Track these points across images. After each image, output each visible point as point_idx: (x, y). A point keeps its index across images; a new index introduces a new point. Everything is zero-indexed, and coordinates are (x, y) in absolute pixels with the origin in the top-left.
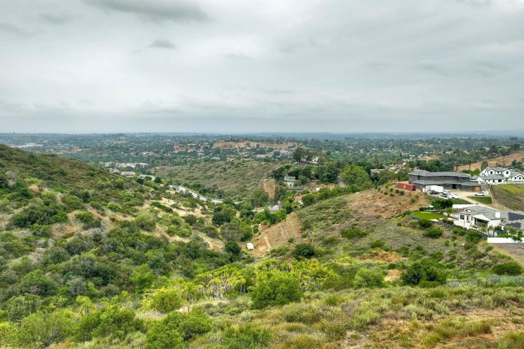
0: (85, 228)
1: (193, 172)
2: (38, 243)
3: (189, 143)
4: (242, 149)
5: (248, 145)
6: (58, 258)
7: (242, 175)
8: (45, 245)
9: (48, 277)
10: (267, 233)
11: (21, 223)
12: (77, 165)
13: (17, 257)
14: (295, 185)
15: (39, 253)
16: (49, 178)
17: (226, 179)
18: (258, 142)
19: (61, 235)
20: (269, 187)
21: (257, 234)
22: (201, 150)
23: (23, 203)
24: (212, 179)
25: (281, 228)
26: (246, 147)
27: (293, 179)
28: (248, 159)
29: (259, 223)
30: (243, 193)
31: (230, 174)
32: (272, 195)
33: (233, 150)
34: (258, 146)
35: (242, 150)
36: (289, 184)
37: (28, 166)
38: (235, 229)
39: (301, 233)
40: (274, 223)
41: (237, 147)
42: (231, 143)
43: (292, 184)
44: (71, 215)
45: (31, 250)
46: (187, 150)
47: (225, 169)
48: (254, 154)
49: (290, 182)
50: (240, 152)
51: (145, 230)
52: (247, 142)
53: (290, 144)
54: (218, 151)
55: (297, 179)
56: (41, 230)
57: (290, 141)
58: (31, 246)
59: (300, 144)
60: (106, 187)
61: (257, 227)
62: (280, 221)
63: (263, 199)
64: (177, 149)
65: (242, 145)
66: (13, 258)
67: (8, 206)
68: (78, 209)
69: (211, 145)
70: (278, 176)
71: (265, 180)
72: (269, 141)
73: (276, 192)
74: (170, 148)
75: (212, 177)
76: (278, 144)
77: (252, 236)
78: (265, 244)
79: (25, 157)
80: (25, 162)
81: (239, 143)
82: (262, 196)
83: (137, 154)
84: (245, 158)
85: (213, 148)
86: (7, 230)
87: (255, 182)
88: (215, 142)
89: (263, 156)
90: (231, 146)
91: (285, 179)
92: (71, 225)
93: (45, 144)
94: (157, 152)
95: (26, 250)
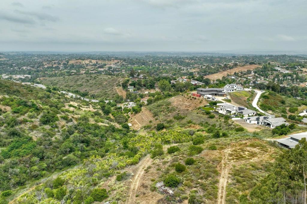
3: (53, 61)
4: (87, 64)
5: (91, 62)
7: (100, 84)
14: (134, 91)
18: (96, 59)
20: (121, 92)
22: (62, 65)
24: (83, 87)
25: (142, 116)
26: (89, 63)
27: (132, 87)
33: (82, 65)
34: (97, 62)
36: (130, 90)
39: (154, 118)
41: (84, 63)
42: (80, 61)
46: (53, 65)
48: (97, 68)
50: (86, 66)
52: (90, 60)
53: (116, 61)
54: (72, 66)
61: (129, 115)
64: (46, 65)
65: (87, 62)
69: (68, 62)
70: (124, 86)
71: (116, 88)
72: (103, 58)
73: (127, 95)
74: (41, 64)
75: (82, 85)
76: (108, 61)
77: (127, 119)
81: (85, 61)
82: (119, 97)
85: (69, 64)
87: (110, 89)
88: (70, 60)
90: (80, 63)
91: (128, 87)
94: (33, 67)
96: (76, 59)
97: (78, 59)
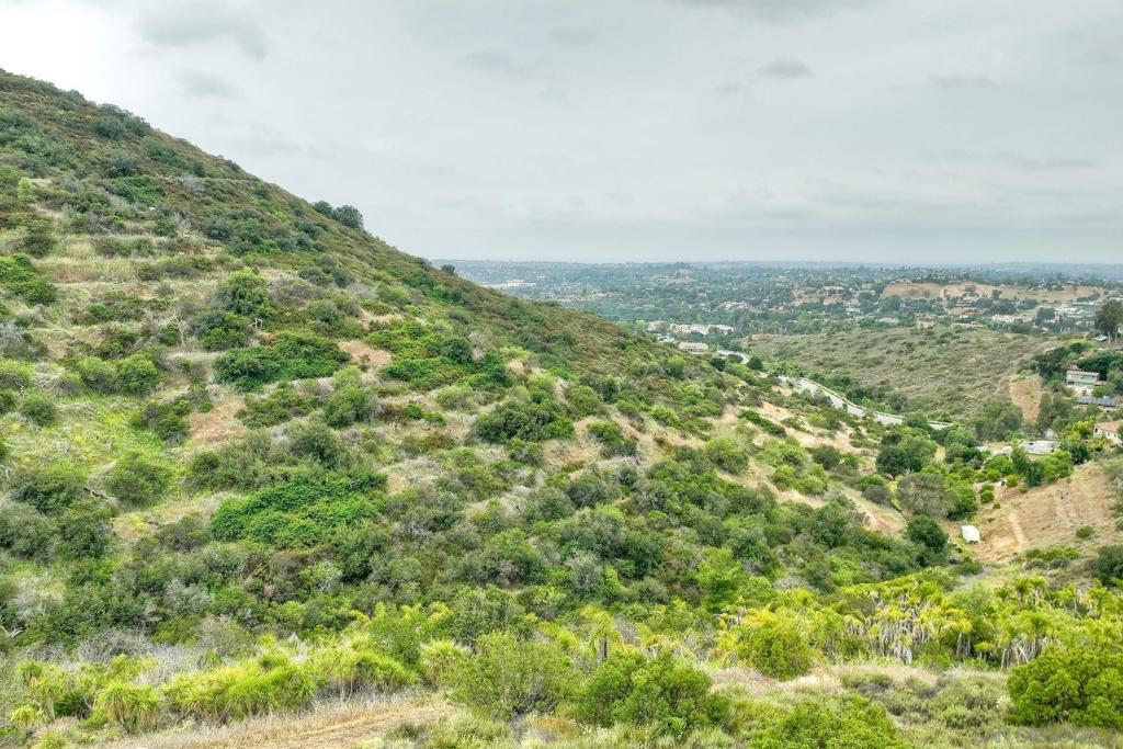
0: (606, 455)
1: (833, 350)
2: (519, 476)
3: (828, 284)
4: (955, 300)
5: (971, 291)
6: (552, 511)
7: (953, 362)
8: (530, 482)
9: (532, 546)
10: (1016, 506)
11: (490, 433)
12: (596, 326)
13: (480, 498)
14: (1098, 395)
15: (518, 495)
16: (544, 349)
17: (911, 370)
18: (997, 284)
19: (561, 464)
20: (1025, 394)
21: (990, 506)
22: (855, 301)
23: (496, 395)
24: (880, 368)
25: (1057, 499)
26: (965, 295)
27: (1092, 378)
28: (968, 325)
29: (995, 481)
30: (956, 405)
31: (923, 359)
32: (1031, 415)
33: (932, 302)
34: (996, 294)
35: (953, 302)
36: (1078, 390)
37: (510, 323)
38: (932, 489)
39: (1115, 516)
40: (1036, 485)
41: (942, 296)
42: (928, 286)
43: (1089, 391)
44: (581, 426)
45: (505, 489)
46: (822, 300)
47: (910, 345)
48: (985, 314)
49: (1082, 386)
50: (950, 307)
51: (725, 469)
52: (969, 284)
53: (1083, 292)
54: (894, 305)
55: (1103, 377)
56: (525, 451)
57: (1083, 284)
58: (505, 480)
59: (1111, 293)
60: (649, 373)
61: (991, 488)
62: (1052, 481)
63: (1006, 423)
64: (800, 297)
65: (955, 291)
66: (473, 499)
67: (469, 400)
68: (594, 414)
69: (880, 290)
70: (1050, 368)
71: (1014, 376)
72: (1028, 282)
73: (1044, 408)
74: (784, 295)
75: (879, 363)
76: (1051, 290)
77: (975, 509)
78: (1011, 533)
79: (505, 306)
80: (503, 315)
81: (947, 287)
82: (1004, 414)
83: (713, 307)
84: (962, 321)
85: (882, 296)
86: (467, 444)
87: (985, 380)
88: (888, 282)
89: (1008, 319)
90: (927, 294)
91: (1069, 377)
92: (579, 445)
93: (539, 283)
95: (497, 488)
96: (914, 281)
97: (922, 282)
